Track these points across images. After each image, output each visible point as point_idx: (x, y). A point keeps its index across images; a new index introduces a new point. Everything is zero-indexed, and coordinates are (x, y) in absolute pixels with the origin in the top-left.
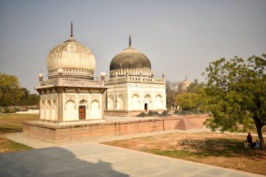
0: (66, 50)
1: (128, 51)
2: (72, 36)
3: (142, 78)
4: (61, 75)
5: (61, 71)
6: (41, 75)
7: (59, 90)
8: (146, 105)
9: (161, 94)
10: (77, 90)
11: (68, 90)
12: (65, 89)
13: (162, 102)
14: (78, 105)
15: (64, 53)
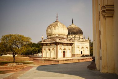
0: (58, 26)
1: (73, 26)
2: (57, 19)
3: (80, 39)
4: (57, 37)
5: (57, 35)
6: (43, 37)
7: (56, 44)
8: (82, 52)
9: (88, 47)
10: (63, 44)
11: (60, 44)
12: (59, 44)
13: (88, 51)
14: (63, 51)
15: (57, 27)
